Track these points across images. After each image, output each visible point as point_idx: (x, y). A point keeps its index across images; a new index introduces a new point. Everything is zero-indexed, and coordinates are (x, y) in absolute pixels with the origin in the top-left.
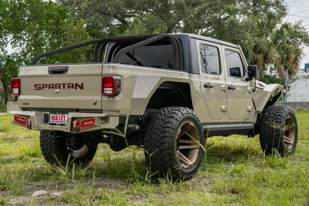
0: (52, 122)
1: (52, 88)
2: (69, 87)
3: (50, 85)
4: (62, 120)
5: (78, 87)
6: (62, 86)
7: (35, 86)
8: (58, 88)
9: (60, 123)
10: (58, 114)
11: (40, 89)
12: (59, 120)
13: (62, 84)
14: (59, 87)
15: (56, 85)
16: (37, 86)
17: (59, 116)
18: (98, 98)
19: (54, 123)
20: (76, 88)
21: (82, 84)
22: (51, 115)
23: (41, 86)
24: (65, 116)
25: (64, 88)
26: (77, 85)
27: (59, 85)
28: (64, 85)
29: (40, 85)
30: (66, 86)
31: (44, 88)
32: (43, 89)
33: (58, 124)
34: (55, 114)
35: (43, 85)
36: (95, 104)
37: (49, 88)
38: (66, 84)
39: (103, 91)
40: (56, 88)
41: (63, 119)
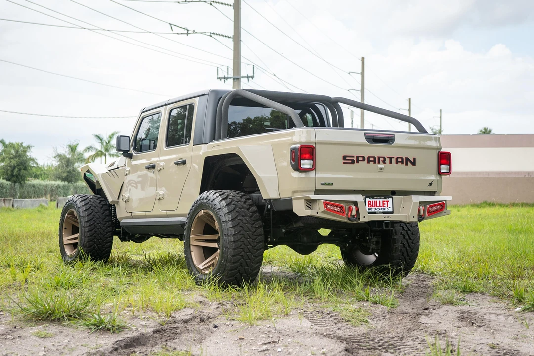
0: (370, 209)
1: (373, 163)
2: (397, 162)
3: (369, 158)
4: (383, 206)
5: (409, 163)
6: (387, 160)
7: (344, 158)
8: (381, 162)
9: (381, 210)
10: (378, 199)
11: (353, 162)
12: (380, 206)
13: (388, 157)
14: (384, 162)
15: (379, 158)
16: (347, 158)
17: (380, 201)
18: (433, 177)
19: (372, 211)
20: (407, 164)
21: (414, 159)
22: (368, 200)
23: (355, 159)
24: (387, 202)
25: (391, 162)
26: (407, 159)
27: (384, 158)
28: (391, 159)
29: (353, 157)
30: (394, 160)
31: (360, 162)
32: (358, 164)
33: (379, 212)
34: (373, 198)
35: (358, 157)
36: (431, 185)
37: (369, 162)
38: (393, 157)
39: (439, 169)
40: (379, 163)
41: (386, 205)
